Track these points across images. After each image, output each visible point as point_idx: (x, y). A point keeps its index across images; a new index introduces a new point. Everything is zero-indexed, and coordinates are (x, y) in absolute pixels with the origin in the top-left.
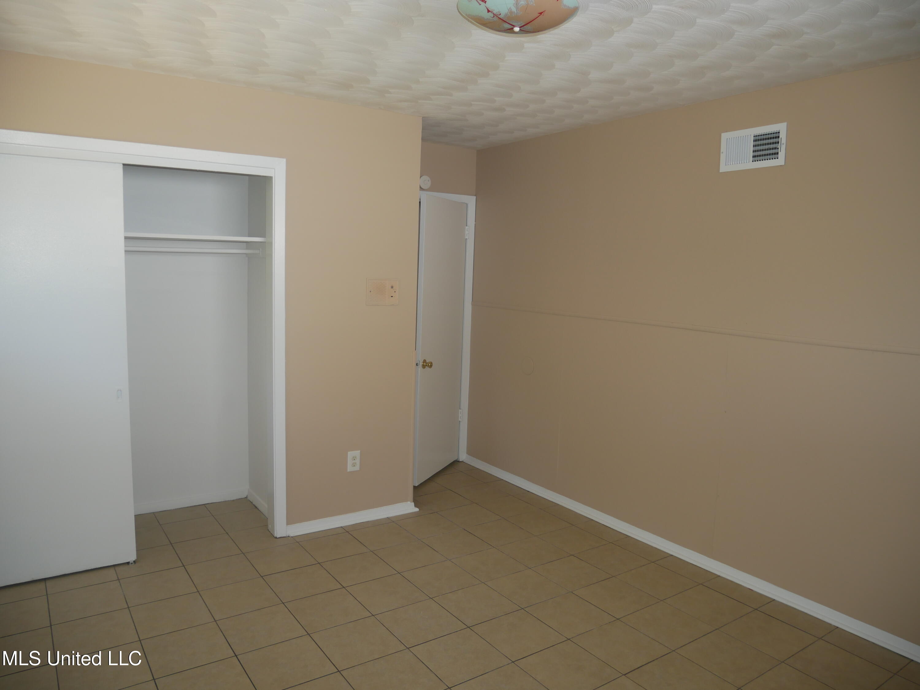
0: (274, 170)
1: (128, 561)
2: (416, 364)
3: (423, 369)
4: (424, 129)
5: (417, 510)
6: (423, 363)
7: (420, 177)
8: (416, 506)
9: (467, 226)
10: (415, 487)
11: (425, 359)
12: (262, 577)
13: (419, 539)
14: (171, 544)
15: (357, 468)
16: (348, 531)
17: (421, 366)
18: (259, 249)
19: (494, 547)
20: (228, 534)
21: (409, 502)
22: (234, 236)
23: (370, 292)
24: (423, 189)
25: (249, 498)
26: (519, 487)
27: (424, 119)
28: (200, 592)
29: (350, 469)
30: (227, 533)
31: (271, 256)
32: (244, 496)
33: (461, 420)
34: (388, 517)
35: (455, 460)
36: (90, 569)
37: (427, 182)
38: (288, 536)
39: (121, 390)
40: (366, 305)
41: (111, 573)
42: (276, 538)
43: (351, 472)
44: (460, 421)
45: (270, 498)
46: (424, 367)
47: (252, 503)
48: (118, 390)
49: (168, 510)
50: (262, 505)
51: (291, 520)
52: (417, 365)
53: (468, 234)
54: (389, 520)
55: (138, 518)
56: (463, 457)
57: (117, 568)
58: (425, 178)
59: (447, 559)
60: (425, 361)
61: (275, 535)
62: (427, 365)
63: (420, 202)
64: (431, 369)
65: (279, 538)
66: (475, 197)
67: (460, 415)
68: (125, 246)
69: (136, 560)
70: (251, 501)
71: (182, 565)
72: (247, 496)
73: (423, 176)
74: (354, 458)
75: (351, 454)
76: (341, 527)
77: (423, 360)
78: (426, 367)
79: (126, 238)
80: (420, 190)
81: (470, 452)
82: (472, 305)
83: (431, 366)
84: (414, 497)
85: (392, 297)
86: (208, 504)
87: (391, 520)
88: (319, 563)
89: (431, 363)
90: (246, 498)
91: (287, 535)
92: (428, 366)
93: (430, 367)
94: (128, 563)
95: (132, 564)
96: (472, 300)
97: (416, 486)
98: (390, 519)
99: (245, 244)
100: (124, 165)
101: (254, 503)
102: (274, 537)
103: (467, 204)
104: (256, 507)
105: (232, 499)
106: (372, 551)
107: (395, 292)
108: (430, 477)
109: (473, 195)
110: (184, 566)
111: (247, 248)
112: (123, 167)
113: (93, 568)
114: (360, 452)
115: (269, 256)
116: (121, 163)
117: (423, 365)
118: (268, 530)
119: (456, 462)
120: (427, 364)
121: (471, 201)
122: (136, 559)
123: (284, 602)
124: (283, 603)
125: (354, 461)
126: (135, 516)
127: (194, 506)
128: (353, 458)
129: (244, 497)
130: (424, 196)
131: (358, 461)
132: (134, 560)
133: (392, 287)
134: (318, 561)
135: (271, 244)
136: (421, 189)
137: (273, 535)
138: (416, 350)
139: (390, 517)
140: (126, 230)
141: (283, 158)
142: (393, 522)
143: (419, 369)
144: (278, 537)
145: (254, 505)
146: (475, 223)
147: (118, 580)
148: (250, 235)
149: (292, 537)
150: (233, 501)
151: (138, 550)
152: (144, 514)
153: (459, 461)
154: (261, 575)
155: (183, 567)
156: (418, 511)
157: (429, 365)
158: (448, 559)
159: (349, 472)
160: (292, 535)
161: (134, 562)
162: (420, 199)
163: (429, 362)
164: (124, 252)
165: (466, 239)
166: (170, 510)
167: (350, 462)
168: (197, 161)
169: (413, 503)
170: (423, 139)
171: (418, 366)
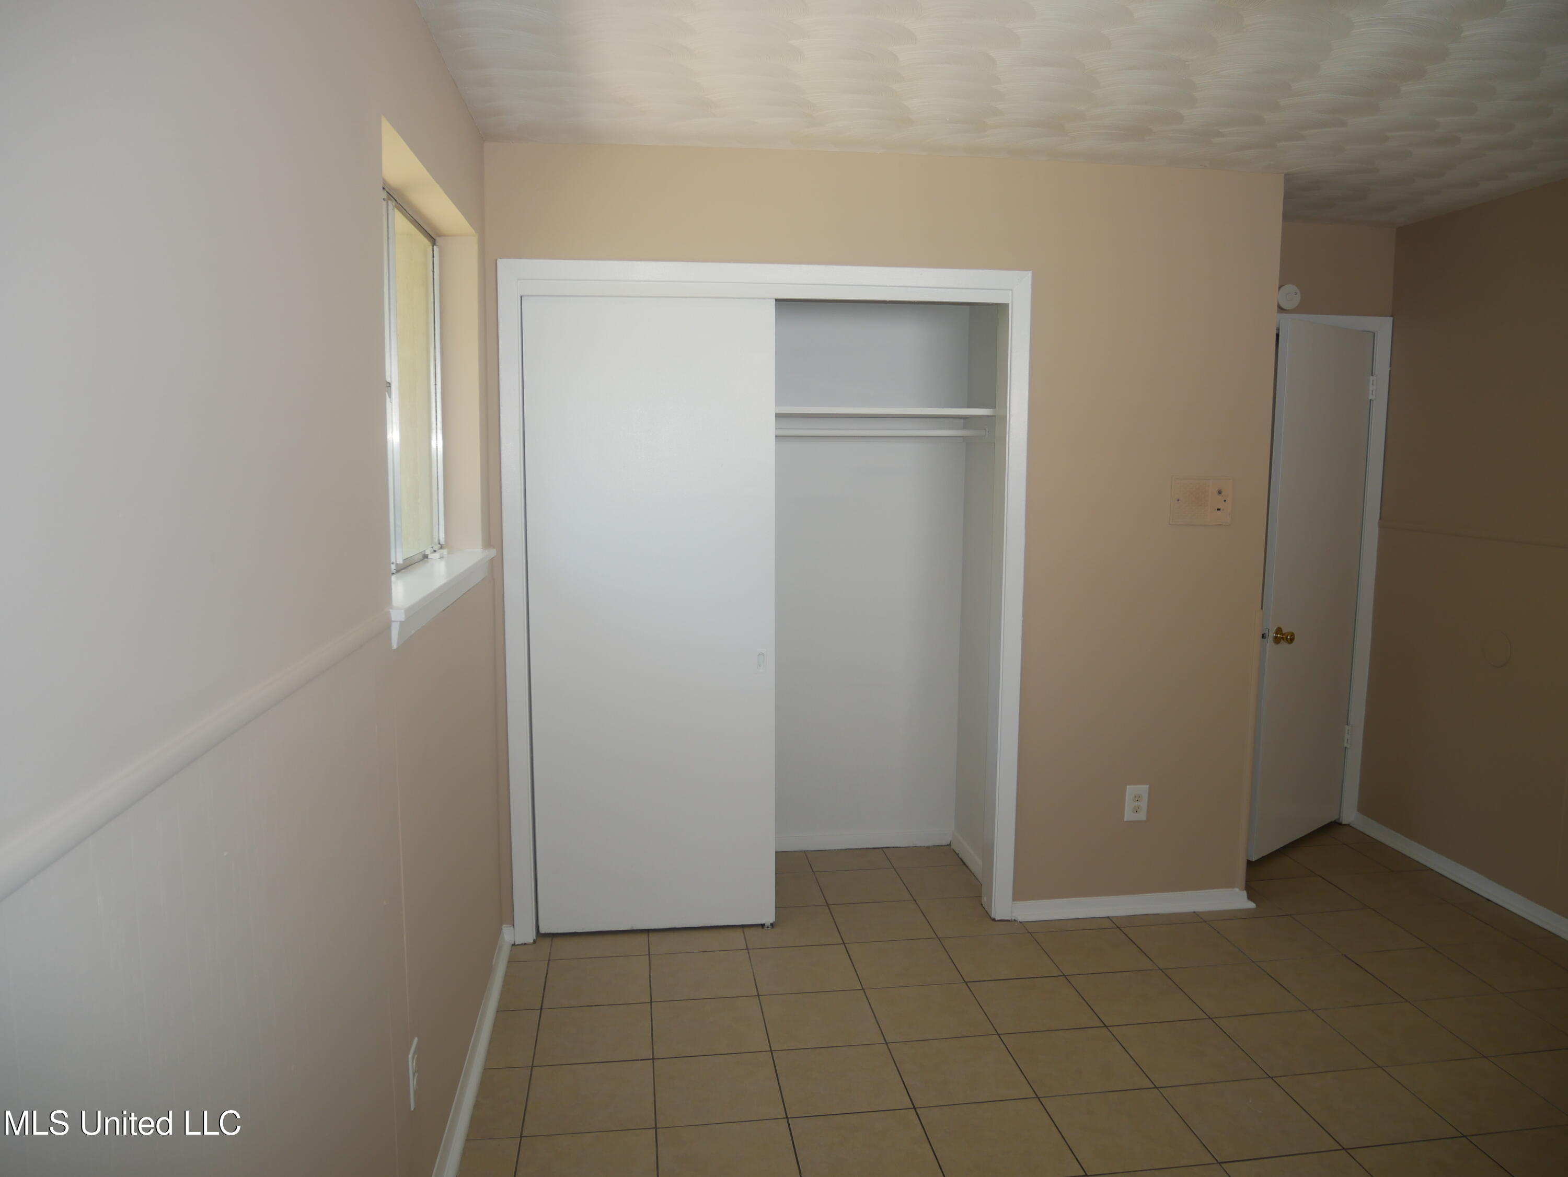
0: (1011, 292)
1: (762, 923)
2: (1261, 635)
3: (1274, 644)
4: (1287, 196)
5: (1252, 905)
6: (1277, 633)
7: (1280, 288)
8: (1250, 897)
9: (1372, 375)
10: (1249, 863)
11: (1279, 626)
12: (966, 983)
13: (1253, 961)
14: (828, 905)
15: (1142, 816)
16: (1119, 926)
17: (1272, 638)
18: (985, 429)
19: (1407, 1001)
20: (916, 902)
21: (1237, 890)
22: (943, 408)
23: (1178, 500)
24: (1284, 310)
25: (954, 846)
26: (1469, 890)
27: (1288, 178)
28: (866, 990)
29: (1128, 815)
30: (914, 900)
31: (1003, 439)
32: (945, 842)
33: (1348, 746)
34: (1194, 912)
35: (1333, 820)
36: (709, 925)
37: (1292, 295)
38: (1015, 920)
39: (763, 654)
40: (1170, 524)
41: (737, 938)
42: (994, 920)
43: (1130, 822)
44: (1346, 748)
45: (987, 851)
46: (1277, 640)
47: (958, 855)
48: (759, 654)
49: (825, 850)
50: (974, 860)
51: (1021, 893)
52: (1263, 636)
53: (1374, 391)
54: (1197, 919)
55: (781, 856)
56: (1350, 815)
57: (747, 931)
58: (1291, 288)
59: (1307, 1009)
60: (1279, 630)
61: (993, 916)
62: (1282, 638)
63: (1278, 335)
64: (1292, 645)
65: (998, 921)
66: (1392, 318)
67: (1347, 736)
68: (776, 429)
69: (775, 922)
70: (957, 852)
71: (842, 942)
72: (950, 842)
73: (1286, 286)
74: (1137, 798)
75: (1131, 790)
76: (1108, 917)
77: (1276, 628)
78: (1282, 640)
79: (778, 416)
80: (1278, 312)
81: (1363, 808)
82: (1380, 527)
83: (1292, 640)
84: (1246, 881)
85: (1219, 509)
86: (888, 848)
87: (1202, 918)
88: (1064, 975)
89: (1292, 635)
90: (950, 845)
91: (1013, 919)
92: (1285, 639)
93: (1290, 642)
94: (763, 925)
95: (768, 927)
96: (1379, 518)
97: (1254, 860)
98: (1198, 915)
99: (962, 420)
100: (777, 300)
101: (961, 856)
102: (991, 917)
103: (1374, 334)
104: (964, 864)
105: (927, 845)
106: (1161, 970)
107: (1225, 501)
108: (1282, 848)
109: (1386, 316)
110: (844, 943)
111: (965, 428)
112: (776, 305)
113: (713, 925)
114: (1150, 788)
115: (1001, 440)
116: (773, 298)
117: (1276, 637)
118: (982, 905)
119: (1334, 826)
120: (1284, 637)
121: (1383, 327)
122: (774, 920)
123: (999, 1033)
124: (999, 1035)
125: (1137, 803)
126: (776, 852)
127: (867, 849)
128: (1136, 796)
129: (946, 844)
130: (1290, 324)
131: (1144, 804)
132: (772, 922)
133: (1220, 492)
134: (1064, 972)
135: (1004, 419)
136: (1281, 309)
137: (989, 915)
138: (1262, 608)
139: (1198, 912)
140: (778, 402)
141: (1027, 271)
142: (1206, 922)
143: (1268, 645)
144: (997, 918)
145: (961, 860)
146: (1389, 369)
147: (747, 949)
148: (970, 406)
149: (1021, 922)
150: (928, 847)
151: (777, 908)
152: (791, 852)
153: (1340, 824)
154: (964, 980)
155: (843, 946)
156: (1253, 909)
157: (1287, 638)
158: (1310, 1009)
159: (1127, 821)
160: (1020, 919)
161: (772, 924)
162: (1278, 329)
163: (1288, 632)
164: (774, 437)
165: (1371, 400)
166: (829, 850)
167: (1129, 804)
168: (887, 286)
169: (1245, 893)
170: (1286, 217)
171: (1265, 638)
